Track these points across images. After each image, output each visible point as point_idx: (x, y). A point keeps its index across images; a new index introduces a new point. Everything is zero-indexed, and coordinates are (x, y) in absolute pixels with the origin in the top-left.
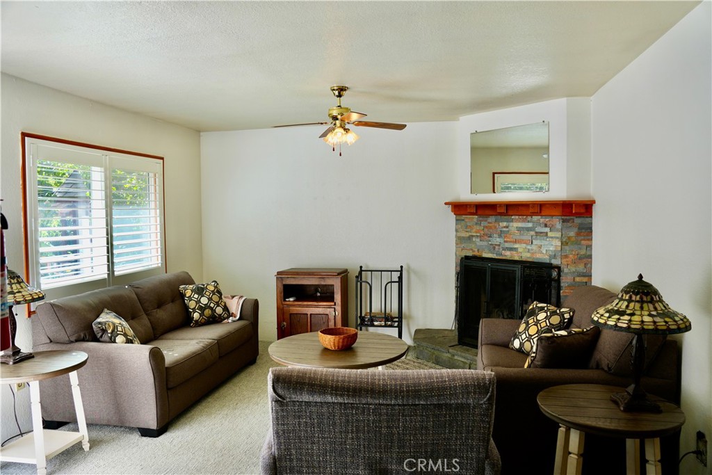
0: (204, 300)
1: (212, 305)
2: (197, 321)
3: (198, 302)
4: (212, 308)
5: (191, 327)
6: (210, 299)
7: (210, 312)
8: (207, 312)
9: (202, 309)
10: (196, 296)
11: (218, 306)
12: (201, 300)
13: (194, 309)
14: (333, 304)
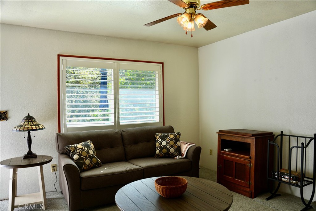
0: (164, 143)
1: (168, 147)
2: (157, 155)
3: (161, 143)
4: (168, 148)
5: (155, 158)
6: (168, 143)
7: (166, 150)
8: (164, 150)
9: (162, 148)
10: (160, 140)
11: (172, 147)
12: (162, 143)
13: (157, 147)
14: (249, 157)
